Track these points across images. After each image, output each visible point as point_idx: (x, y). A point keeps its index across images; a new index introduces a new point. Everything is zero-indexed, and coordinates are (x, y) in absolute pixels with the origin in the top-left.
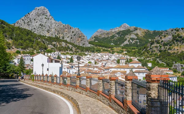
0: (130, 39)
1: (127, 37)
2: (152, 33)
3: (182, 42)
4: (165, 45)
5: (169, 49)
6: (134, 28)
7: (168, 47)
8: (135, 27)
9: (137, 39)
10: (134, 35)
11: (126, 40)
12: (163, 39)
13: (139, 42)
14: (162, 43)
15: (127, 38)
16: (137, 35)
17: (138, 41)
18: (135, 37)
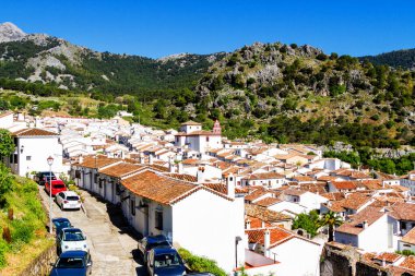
0: (47, 69)
1: (33, 62)
2: (99, 58)
3: (315, 86)
5: (286, 107)
6: (48, 39)
7: (280, 102)
8: (46, 36)
9: (66, 72)
10: (53, 58)
11: (32, 71)
12: (252, 75)
13: (76, 81)
15: (34, 65)
16: (62, 58)
17: (72, 78)
18: (57, 64)
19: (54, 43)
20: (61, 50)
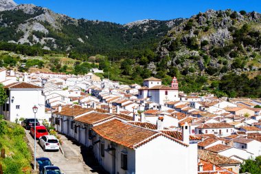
0: (33, 33)
1: (22, 27)
2: (76, 24)
4: (215, 53)
5: (235, 65)
6: (34, 8)
7: (230, 61)
8: (33, 5)
9: (49, 36)
10: (39, 24)
11: (22, 35)
12: (205, 38)
13: (57, 43)
14: (207, 47)
15: (24, 30)
16: (46, 24)
17: (54, 40)
18: (42, 29)
19: (39, 11)
20: (45, 17)
